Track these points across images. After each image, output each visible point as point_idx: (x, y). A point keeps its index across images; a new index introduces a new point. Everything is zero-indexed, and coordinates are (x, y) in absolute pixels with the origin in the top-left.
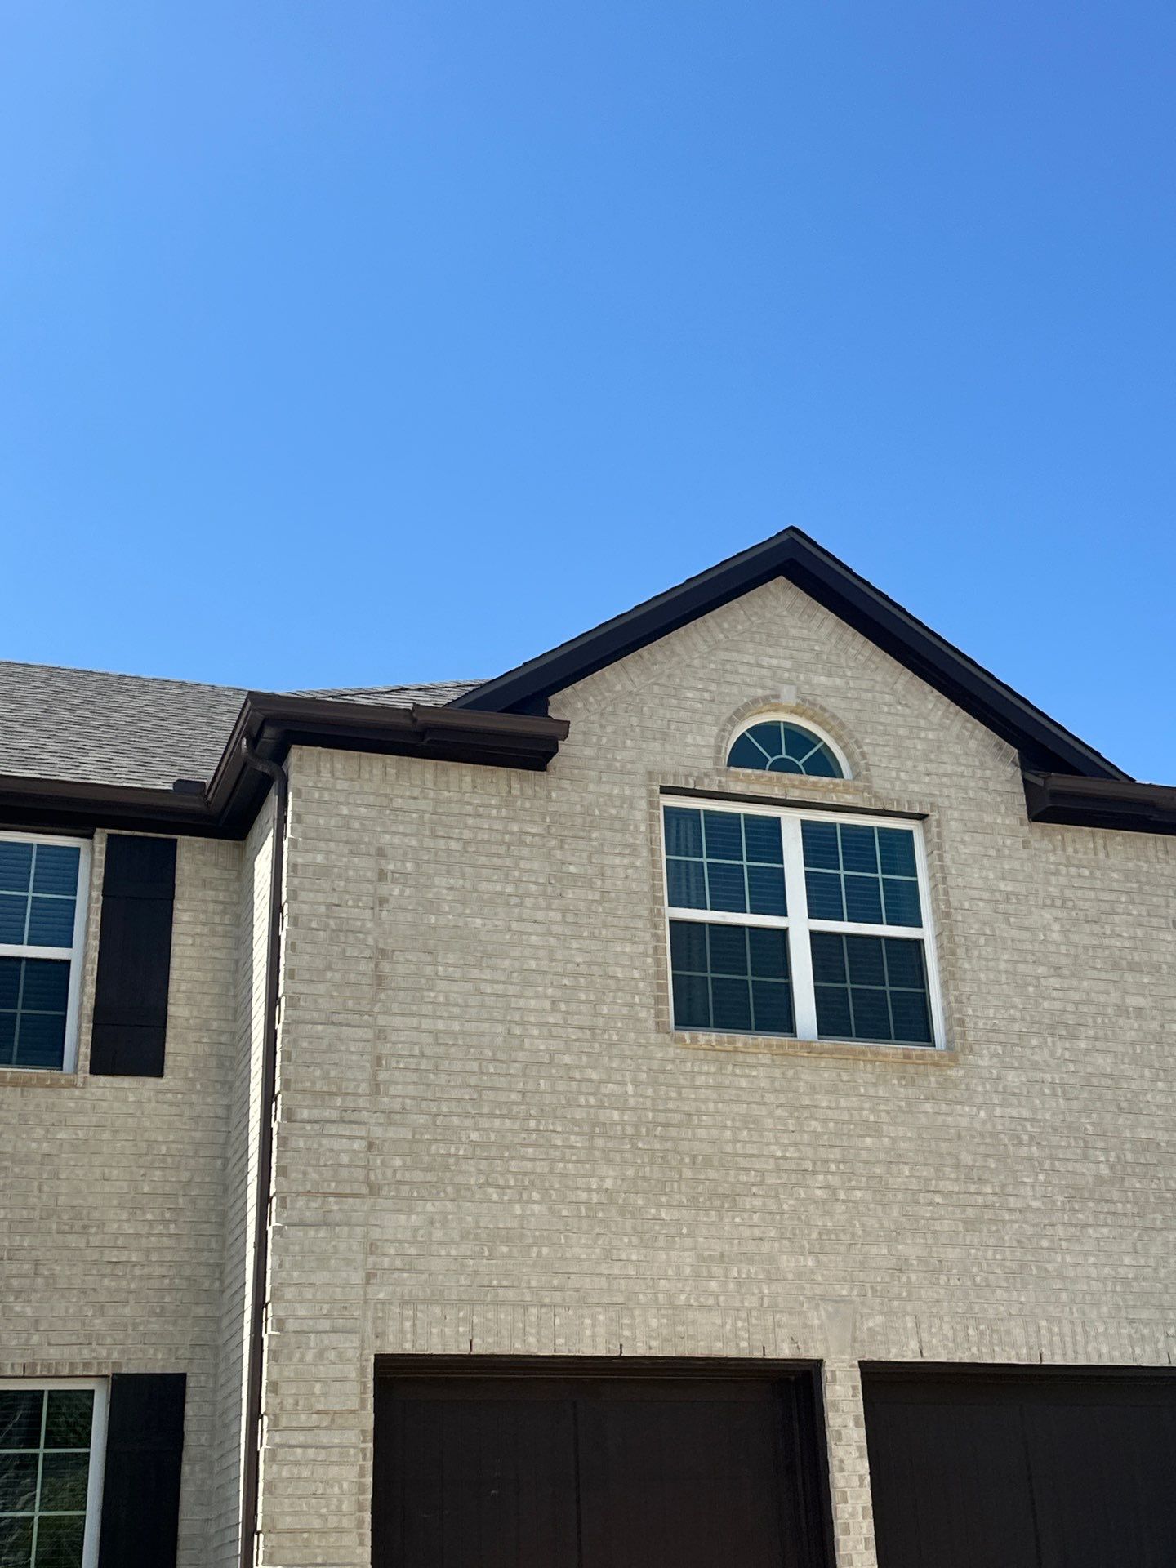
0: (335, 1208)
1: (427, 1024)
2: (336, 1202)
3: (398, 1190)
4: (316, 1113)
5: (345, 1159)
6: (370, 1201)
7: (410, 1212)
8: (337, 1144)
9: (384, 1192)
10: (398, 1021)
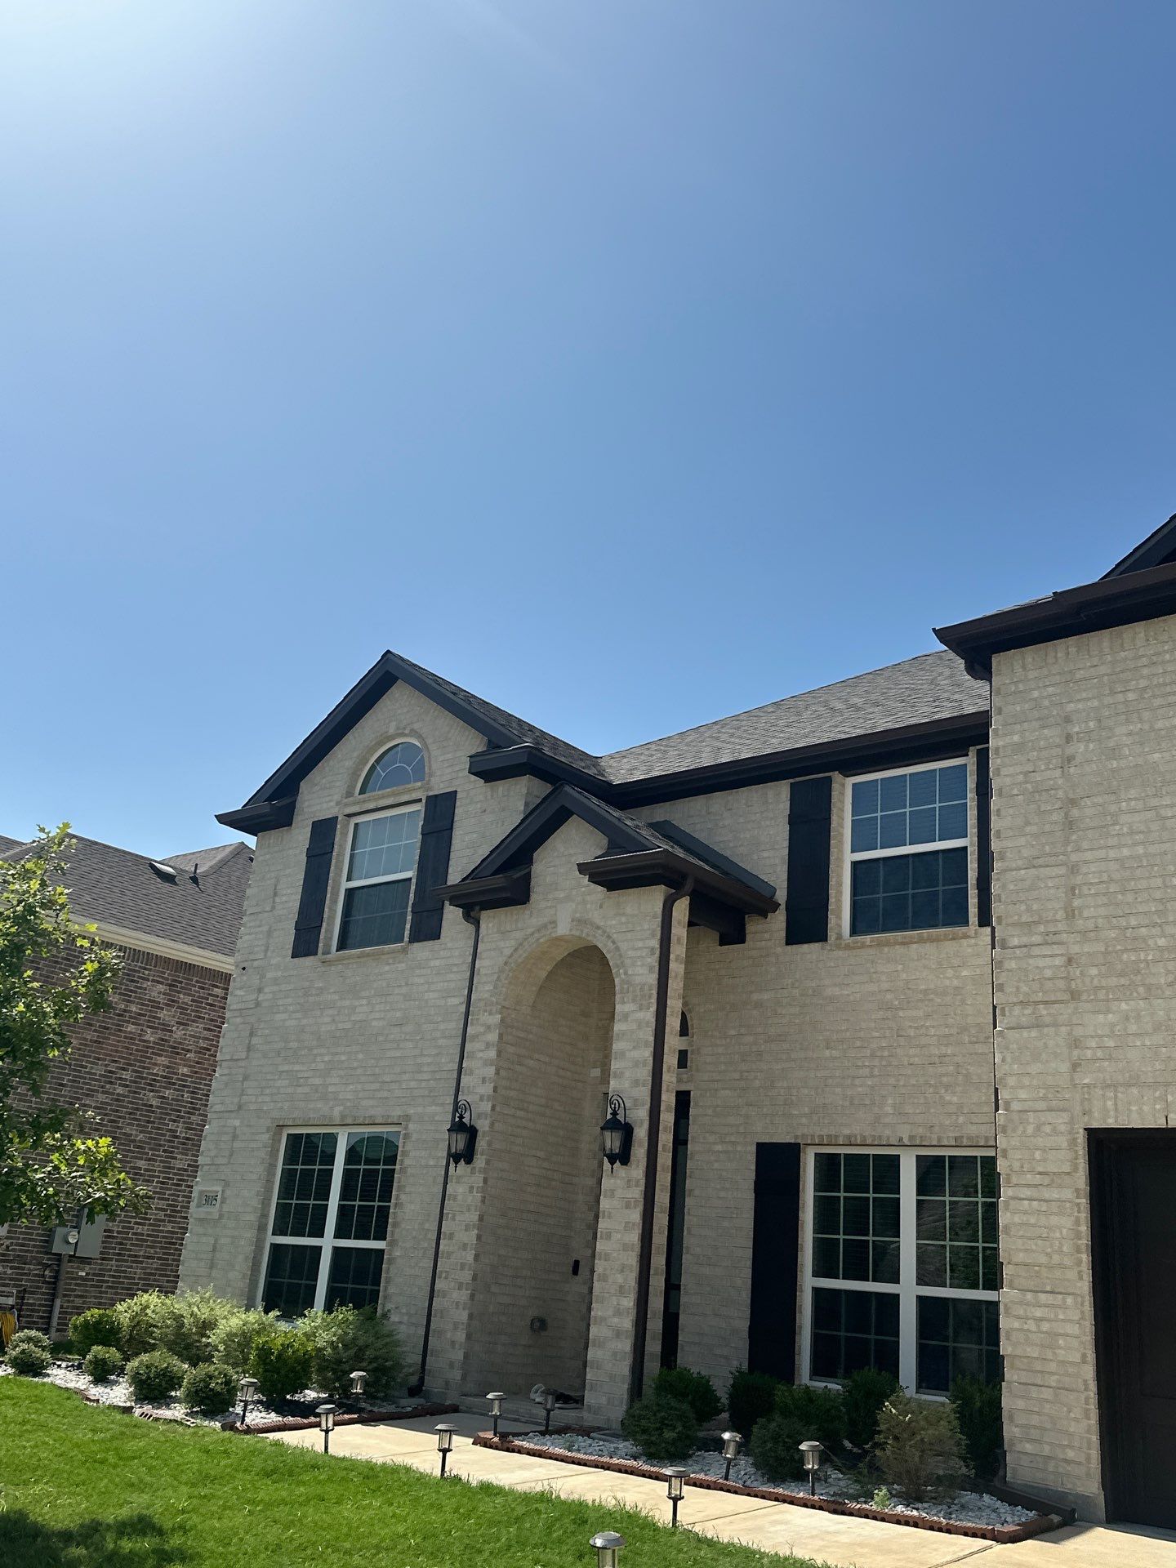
0: (1044, 1012)
1: (1112, 854)
2: (1045, 1009)
3: (1095, 994)
4: (1025, 940)
5: (1048, 973)
6: (1072, 1005)
7: (1108, 1011)
8: (1041, 963)
9: (1084, 997)
10: (1089, 856)
